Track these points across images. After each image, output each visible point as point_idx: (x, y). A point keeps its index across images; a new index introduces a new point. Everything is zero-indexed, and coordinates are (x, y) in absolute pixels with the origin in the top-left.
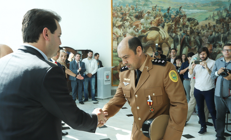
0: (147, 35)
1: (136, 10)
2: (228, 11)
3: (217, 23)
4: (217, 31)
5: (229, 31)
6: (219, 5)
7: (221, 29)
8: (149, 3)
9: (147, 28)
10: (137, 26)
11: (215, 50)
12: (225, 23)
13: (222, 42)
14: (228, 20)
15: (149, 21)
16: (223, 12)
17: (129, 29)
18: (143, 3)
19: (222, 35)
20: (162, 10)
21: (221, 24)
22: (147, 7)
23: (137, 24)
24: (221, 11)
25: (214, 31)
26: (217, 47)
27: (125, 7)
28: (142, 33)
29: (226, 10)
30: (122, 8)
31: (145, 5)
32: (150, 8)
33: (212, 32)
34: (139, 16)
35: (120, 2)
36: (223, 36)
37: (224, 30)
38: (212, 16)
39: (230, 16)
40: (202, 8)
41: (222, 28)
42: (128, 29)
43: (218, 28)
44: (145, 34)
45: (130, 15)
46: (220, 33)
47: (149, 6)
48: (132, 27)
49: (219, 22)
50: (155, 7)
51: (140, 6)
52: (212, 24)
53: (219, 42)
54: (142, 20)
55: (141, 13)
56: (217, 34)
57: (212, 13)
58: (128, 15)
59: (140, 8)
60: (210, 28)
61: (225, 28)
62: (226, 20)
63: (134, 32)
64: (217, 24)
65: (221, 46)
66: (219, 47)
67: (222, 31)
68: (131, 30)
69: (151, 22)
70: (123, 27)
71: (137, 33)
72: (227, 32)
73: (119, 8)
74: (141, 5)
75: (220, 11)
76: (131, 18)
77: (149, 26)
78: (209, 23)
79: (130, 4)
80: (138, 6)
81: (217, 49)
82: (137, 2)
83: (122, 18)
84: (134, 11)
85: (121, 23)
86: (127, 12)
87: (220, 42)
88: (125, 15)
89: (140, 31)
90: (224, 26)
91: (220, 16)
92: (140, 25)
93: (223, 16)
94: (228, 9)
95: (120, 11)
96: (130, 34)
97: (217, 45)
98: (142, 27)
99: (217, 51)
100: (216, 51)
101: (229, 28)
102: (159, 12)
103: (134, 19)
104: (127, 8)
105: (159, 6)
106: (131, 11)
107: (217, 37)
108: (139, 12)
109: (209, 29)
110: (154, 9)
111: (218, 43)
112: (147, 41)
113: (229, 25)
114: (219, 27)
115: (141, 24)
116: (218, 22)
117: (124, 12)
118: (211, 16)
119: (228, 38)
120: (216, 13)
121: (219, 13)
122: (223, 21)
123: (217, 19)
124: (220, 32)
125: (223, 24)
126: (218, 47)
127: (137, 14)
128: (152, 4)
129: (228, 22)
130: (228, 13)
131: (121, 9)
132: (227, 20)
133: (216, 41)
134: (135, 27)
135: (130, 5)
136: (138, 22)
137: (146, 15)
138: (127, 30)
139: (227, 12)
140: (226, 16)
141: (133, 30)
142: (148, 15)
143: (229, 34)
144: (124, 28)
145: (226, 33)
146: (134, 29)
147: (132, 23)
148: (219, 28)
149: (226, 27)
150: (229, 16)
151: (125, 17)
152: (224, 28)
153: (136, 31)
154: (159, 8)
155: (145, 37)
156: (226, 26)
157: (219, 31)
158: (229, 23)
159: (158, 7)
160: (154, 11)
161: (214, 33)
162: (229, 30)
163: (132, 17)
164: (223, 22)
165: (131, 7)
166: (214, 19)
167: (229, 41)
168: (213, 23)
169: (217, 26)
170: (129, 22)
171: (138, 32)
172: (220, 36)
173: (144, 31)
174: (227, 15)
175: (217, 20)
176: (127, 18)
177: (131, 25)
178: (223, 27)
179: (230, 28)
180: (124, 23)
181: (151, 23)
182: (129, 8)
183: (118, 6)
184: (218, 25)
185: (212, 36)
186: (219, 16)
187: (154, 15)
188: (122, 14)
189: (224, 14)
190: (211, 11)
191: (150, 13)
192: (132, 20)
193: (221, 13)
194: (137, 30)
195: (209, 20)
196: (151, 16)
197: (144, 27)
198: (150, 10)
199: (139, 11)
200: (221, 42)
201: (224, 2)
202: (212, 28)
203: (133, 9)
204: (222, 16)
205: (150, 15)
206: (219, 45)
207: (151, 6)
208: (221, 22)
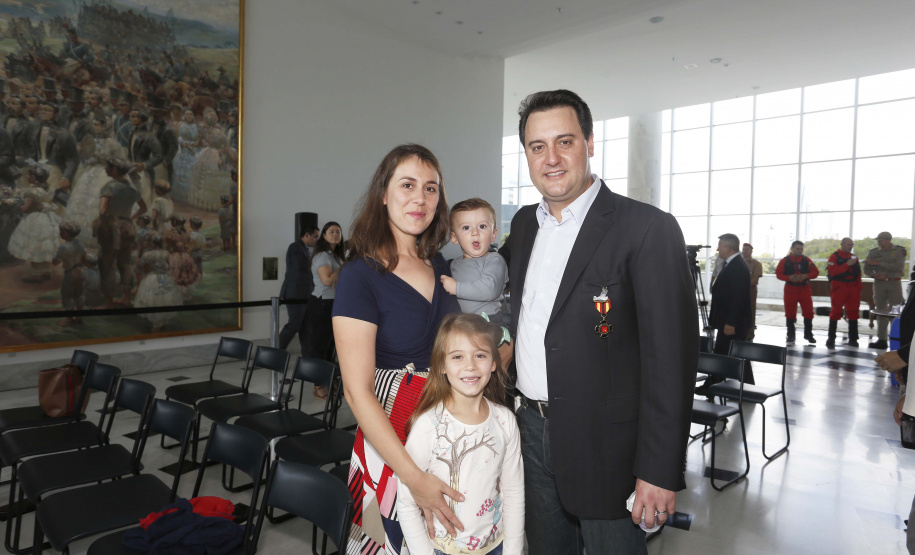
2: (72, 32)
3: (11, 70)
4: (15, 107)
5: (85, 120)
7: (39, 102)
11: (8, 195)
12: (59, 79)
13: (47, 163)
14: (75, 72)
16: (47, 29)
19: (46, 130)
24: (35, 24)
26: (16, 182)
29: (61, 24)
36: (51, 133)
37: (56, 111)
39: (85, 57)
41: (43, 99)
43: (21, 95)
46: (31, 119)
49: (23, 68)
53: (30, 161)
61: (63, 102)
62: (67, 70)
64: (12, 74)
65: (41, 179)
66: (31, 182)
67: (46, 113)
72: (71, 119)
75: (27, 21)
81: (17, 190)
87: (36, 159)
90: (55, 93)
91: (31, 43)
93: (48, 48)
94: (75, 24)
99: (21, 202)
100: (10, 201)
101: (83, 104)
107: (17, 135)
111: (22, 165)
113: (80, 92)
114: (30, 92)
119: (78, 147)
122: (48, 69)
123: (12, 54)
124: (32, 115)
125: (49, 84)
126: (22, 179)
129: (76, 80)
130: (77, 43)
132: (74, 68)
133: (14, 156)
139: (65, 33)
140: (67, 52)
143: (82, 131)
145: (68, 128)
148: (27, 96)
149: (68, 100)
150: (81, 53)
152: (56, 101)
156: (65, 94)
157: (25, 112)
158: (81, 85)
162: (84, 116)
164: (46, 73)
167: (89, 161)
169: (14, 88)
172: (36, 132)
174: (67, 50)
175: (11, 58)
179: (86, 105)
184: (16, 81)
186: (21, 45)
189: (55, 43)
193: (38, 33)
200: (43, 161)
204: (40, 48)
206: (32, 173)
208: (37, 71)
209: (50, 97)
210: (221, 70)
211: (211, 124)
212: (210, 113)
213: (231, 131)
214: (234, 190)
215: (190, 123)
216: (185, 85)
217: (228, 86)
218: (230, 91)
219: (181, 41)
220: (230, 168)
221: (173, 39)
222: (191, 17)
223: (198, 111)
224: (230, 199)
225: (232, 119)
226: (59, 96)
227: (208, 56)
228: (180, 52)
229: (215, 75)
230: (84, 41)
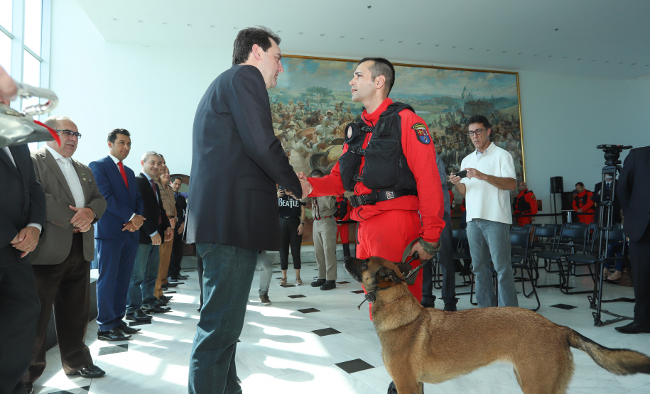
0: (328, 152)
1: (306, 110)
2: (462, 113)
3: (447, 132)
4: (449, 146)
6: (447, 104)
8: (329, 98)
9: (328, 141)
10: (310, 137)
12: (460, 132)
15: (331, 128)
16: (455, 115)
17: (296, 142)
18: (319, 98)
19: (457, 152)
20: (354, 110)
21: (455, 135)
22: (326, 104)
23: (309, 133)
24: (452, 114)
25: (444, 145)
27: (288, 105)
28: (319, 150)
29: (459, 111)
30: (282, 105)
31: (323, 101)
32: (331, 105)
33: (441, 147)
34: (313, 120)
35: (278, 96)
38: (438, 120)
39: (467, 122)
40: (421, 107)
42: (293, 142)
44: (325, 151)
45: (297, 118)
47: (330, 103)
48: (301, 138)
50: (341, 104)
51: (314, 103)
52: (439, 135)
53: (454, 165)
54: (318, 127)
55: (317, 114)
56: (448, 151)
57: (438, 116)
58: (292, 118)
59: (315, 107)
60: (436, 140)
62: (462, 128)
63: (305, 147)
64: (447, 134)
67: (457, 147)
68: (299, 144)
69: (335, 130)
70: (284, 139)
71: (310, 150)
73: (276, 105)
74: (315, 101)
75: (450, 113)
76: (298, 124)
77: (329, 136)
78: (434, 133)
79: (295, 100)
80: (311, 103)
82: (308, 97)
83: (283, 124)
84: (303, 111)
85: (281, 132)
86: (291, 113)
88: (288, 117)
89: (315, 145)
91: (451, 121)
92: (314, 136)
93: (456, 121)
94: (463, 110)
95: (278, 111)
96: (297, 151)
97: (450, 169)
98: (318, 138)
102: (347, 113)
103: (304, 125)
104: (292, 107)
105: (348, 102)
106: (298, 111)
107: (449, 156)
108: (312, 114)
109: (434, 143)
110: (339, 107)
112: (329, 163)
114: (452, 139)
115: (317, 134)
116: (448, 130)
117: (287, 113)
118: (437, 122)
120: (444, 116)
121: (449, 116)
122: (457, 130)
125: (457, 135)
127: (309, 116)
128: (334, 99)
131: (281, 108)
134: (305, 140)
135: (295, 102)
136: (311, 131)
137: (326, 118)
138: (291, 144)
140: (461, 122)
141: (302, 144)
142: (329, 118)
144: (287, 141)
146: (305, 142)
147: (301, 132)
149: (463, 140)
151: (287, 121)
153: (308, 146)
154: (348, 107)
155: (326, 156)
159: (346, 104)
160: (338, 111)
161: (443, 150)
162: (468, 145)
163: (301, 122)
165: (299, 104)
166: (442, 127)
168: (441, 133)
169: (448, 138)
170: (294, 131)
171: (312, 147)
172: (454, 154)
173: (322, 146)
175: (447, 128)
176: (292, 123)
177: (299, 136)
178: (458, 139)
180: (287, 133)
181: (334, 132)
182: (295, 107)
183: (275, 103)
184: (448, 136)
185: (441, 155)
186: (449, 122)
187: (340, 119)
188: (282, 116)
189: (458, 119)
190: (435, 113)
191: (332, 114)
192: (301, 127)
193: (453, 116)
194: (310, 143)
195: (434, 127)
196: (334, 120)
197: (322, 139)
198: (332, 109)
199: (313, 111)
201: (456, 99)
202: (440, 141)
203: (301, 109)
204: (454, 122)
205: (332, 117)
206: (454, 170)
207: (333, 103)
208: (454, 131)
209: (458, 141)
210: (512, 116)
211: (510, 141)
212: (509, 136)
213: (518, 143)
214: (522, 168)
215: (502, 141)
216: (500, 126)
217: (516, 123)
218: (517, 125)
219: (496, 108)
220: (519, 159)
221: (494, 107)
222: (499, 96)
223: (505, 136)
224: (520, 173)
225: (518, 137)
226: (460, 139)
227: (506, 111)
228: (497, 112)
229: (510, 119)
230: (466, 116)
